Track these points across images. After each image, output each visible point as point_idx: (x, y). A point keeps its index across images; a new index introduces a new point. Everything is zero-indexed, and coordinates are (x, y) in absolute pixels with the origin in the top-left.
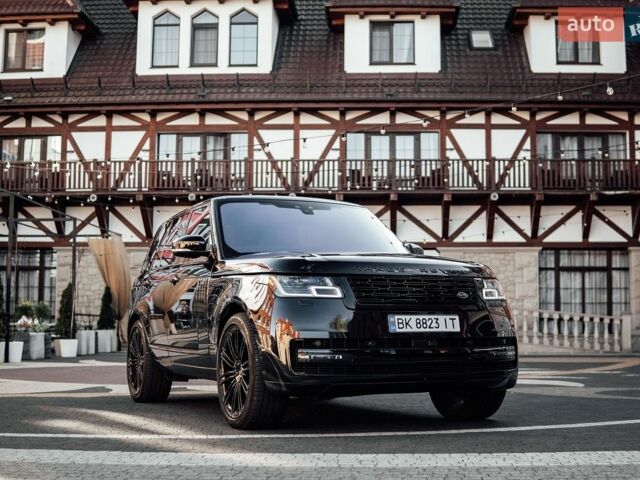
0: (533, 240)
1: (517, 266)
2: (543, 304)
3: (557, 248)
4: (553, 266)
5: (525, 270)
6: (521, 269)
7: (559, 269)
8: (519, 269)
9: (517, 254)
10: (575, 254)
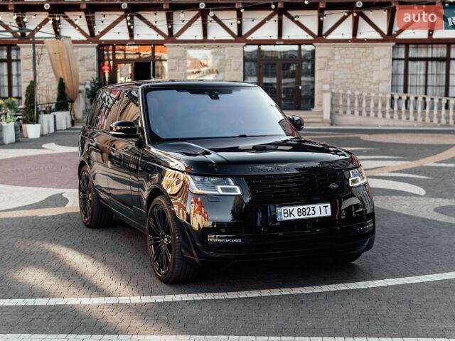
0: (389, 37)
1: (375, 57)
2: (394, 87)
3: (407, 43)
4: (403, 56)
5: (381, 60)
6: (378, 60)
7: (407, 59)
8: (377, 60)
9: (375, 48)
10: (421, 48)
